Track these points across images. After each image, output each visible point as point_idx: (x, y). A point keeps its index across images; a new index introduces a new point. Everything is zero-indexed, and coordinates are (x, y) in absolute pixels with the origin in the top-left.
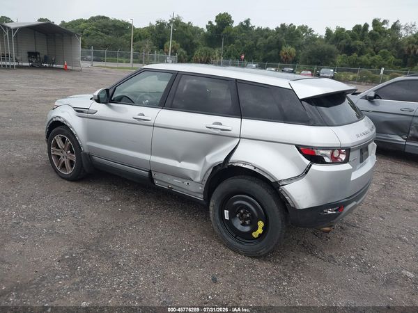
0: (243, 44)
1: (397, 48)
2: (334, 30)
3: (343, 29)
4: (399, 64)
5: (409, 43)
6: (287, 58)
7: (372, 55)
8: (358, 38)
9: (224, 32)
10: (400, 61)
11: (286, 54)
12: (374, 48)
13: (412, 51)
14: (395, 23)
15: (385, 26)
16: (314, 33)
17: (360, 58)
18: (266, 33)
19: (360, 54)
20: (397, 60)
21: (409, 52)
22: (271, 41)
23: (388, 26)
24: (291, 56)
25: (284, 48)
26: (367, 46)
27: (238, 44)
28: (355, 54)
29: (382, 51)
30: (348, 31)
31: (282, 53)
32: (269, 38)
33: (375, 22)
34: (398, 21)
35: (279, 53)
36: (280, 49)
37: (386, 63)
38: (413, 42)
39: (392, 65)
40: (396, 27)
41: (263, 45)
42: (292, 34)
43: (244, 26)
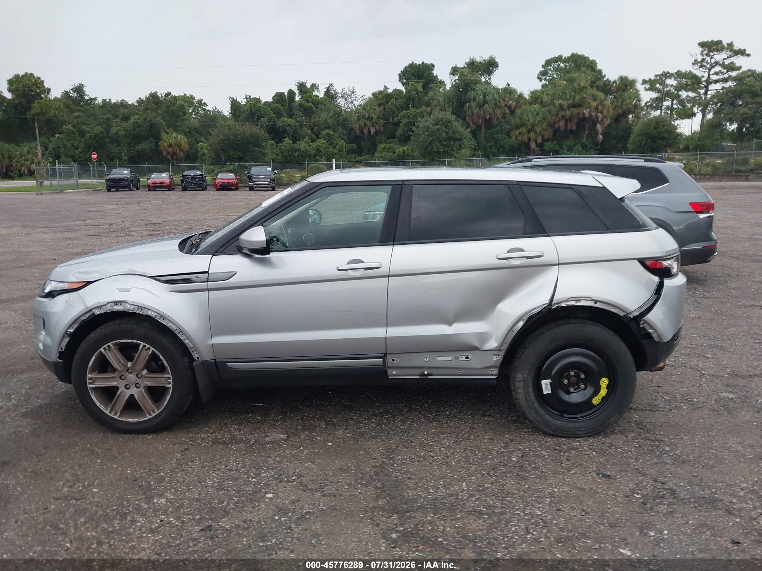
0: (82, 134)
1: (344, 127)
2: (242, 100)
3: (258, 100)
4: (353, 152)
5: (359, 119)
6: (174, 154)
7: (313, 141)
8: (284, 113)
9: (33, 111)
10: (353, 146)
11: (170, 146)
12: (312, 130)
13: (366, 131)
14: (328, 89)
15: (315, 93)
16: (207, 108)
17: (296, 146)
18: (123, 110)
19: (295, 140)
20: (349, 145)
21: (362, 132)
22: (137, 125)
23: (321, 94)
24: (181, 150)
25: (164, 136)
26: (301, 127)
27: (70, 133)
28: (288, 140)
29: (325, 132)
30: (266, 103)
31: (164, 145)
32: (132, 119)
33: (302, 87)
34: (331, 85)
35: (157, 145)
36: (158, 138)
37: (336, 151)
38: (364, 117)
39: (345, 154)
40: (330, 95)
41: (123, 132)
42: (173, 112)
43: (73, 100)
